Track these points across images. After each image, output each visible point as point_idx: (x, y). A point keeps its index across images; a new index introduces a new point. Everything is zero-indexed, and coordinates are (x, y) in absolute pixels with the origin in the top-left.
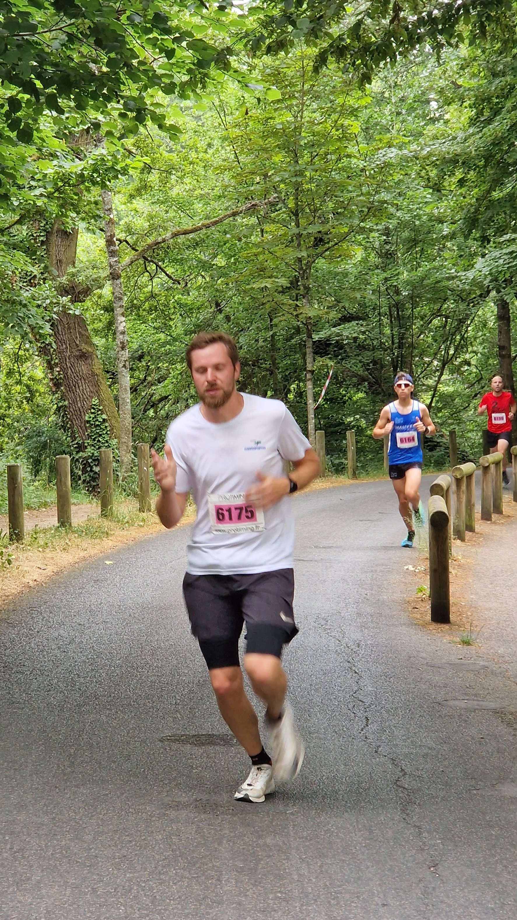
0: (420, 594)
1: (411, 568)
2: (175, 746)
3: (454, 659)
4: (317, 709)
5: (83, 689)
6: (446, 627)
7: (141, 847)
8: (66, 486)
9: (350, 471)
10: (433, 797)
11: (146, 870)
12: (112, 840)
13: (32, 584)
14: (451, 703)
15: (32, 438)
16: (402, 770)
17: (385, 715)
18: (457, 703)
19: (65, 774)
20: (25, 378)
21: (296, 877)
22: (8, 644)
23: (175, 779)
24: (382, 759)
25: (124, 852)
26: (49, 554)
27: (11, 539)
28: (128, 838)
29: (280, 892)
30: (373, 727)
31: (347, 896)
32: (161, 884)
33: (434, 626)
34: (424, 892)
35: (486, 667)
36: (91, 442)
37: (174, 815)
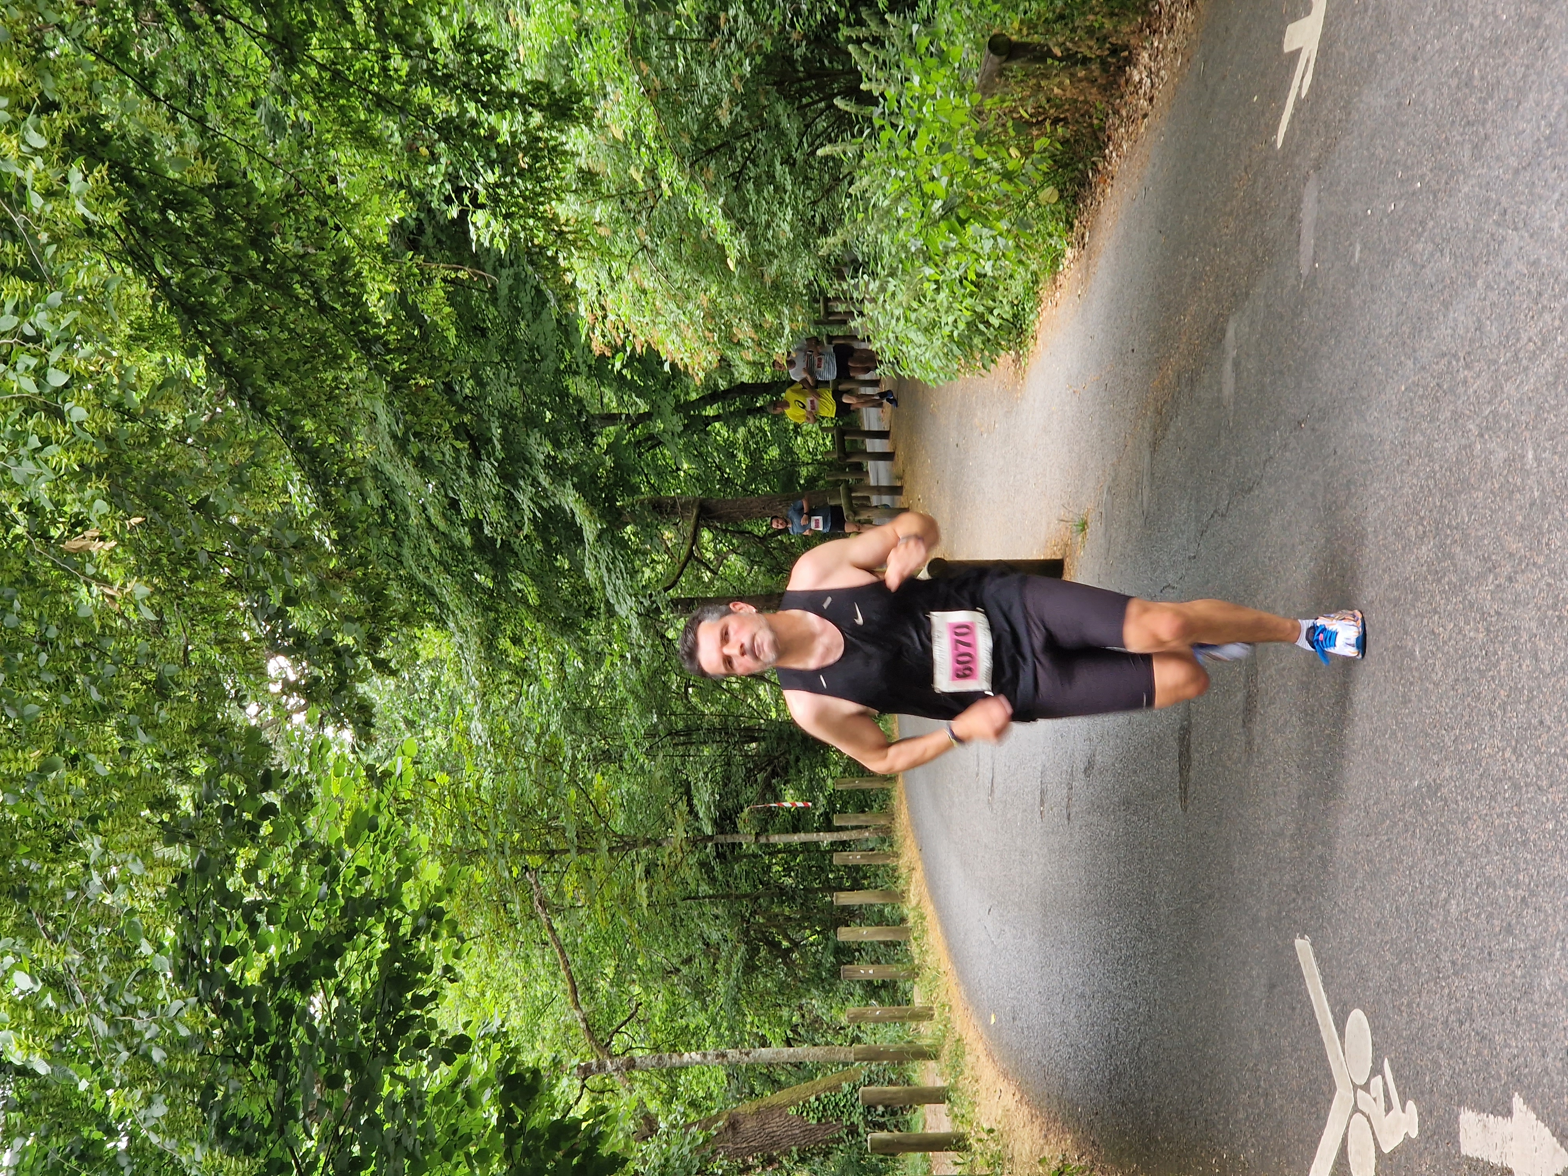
2: (1191, 789)
3: (1101, 531)
6: (1067, 559)
10: (1237, 467)
13: (1017, 1098)
14: (1145, 504)
16: (1212, 516)
18: (1145, 500)
24: (1202, 546)
26: (982, 1095)
32: (1321, 706)
34: (1323, 419)
35: (1109, 489)
36: (846, 1117)
37: (1258, 740)
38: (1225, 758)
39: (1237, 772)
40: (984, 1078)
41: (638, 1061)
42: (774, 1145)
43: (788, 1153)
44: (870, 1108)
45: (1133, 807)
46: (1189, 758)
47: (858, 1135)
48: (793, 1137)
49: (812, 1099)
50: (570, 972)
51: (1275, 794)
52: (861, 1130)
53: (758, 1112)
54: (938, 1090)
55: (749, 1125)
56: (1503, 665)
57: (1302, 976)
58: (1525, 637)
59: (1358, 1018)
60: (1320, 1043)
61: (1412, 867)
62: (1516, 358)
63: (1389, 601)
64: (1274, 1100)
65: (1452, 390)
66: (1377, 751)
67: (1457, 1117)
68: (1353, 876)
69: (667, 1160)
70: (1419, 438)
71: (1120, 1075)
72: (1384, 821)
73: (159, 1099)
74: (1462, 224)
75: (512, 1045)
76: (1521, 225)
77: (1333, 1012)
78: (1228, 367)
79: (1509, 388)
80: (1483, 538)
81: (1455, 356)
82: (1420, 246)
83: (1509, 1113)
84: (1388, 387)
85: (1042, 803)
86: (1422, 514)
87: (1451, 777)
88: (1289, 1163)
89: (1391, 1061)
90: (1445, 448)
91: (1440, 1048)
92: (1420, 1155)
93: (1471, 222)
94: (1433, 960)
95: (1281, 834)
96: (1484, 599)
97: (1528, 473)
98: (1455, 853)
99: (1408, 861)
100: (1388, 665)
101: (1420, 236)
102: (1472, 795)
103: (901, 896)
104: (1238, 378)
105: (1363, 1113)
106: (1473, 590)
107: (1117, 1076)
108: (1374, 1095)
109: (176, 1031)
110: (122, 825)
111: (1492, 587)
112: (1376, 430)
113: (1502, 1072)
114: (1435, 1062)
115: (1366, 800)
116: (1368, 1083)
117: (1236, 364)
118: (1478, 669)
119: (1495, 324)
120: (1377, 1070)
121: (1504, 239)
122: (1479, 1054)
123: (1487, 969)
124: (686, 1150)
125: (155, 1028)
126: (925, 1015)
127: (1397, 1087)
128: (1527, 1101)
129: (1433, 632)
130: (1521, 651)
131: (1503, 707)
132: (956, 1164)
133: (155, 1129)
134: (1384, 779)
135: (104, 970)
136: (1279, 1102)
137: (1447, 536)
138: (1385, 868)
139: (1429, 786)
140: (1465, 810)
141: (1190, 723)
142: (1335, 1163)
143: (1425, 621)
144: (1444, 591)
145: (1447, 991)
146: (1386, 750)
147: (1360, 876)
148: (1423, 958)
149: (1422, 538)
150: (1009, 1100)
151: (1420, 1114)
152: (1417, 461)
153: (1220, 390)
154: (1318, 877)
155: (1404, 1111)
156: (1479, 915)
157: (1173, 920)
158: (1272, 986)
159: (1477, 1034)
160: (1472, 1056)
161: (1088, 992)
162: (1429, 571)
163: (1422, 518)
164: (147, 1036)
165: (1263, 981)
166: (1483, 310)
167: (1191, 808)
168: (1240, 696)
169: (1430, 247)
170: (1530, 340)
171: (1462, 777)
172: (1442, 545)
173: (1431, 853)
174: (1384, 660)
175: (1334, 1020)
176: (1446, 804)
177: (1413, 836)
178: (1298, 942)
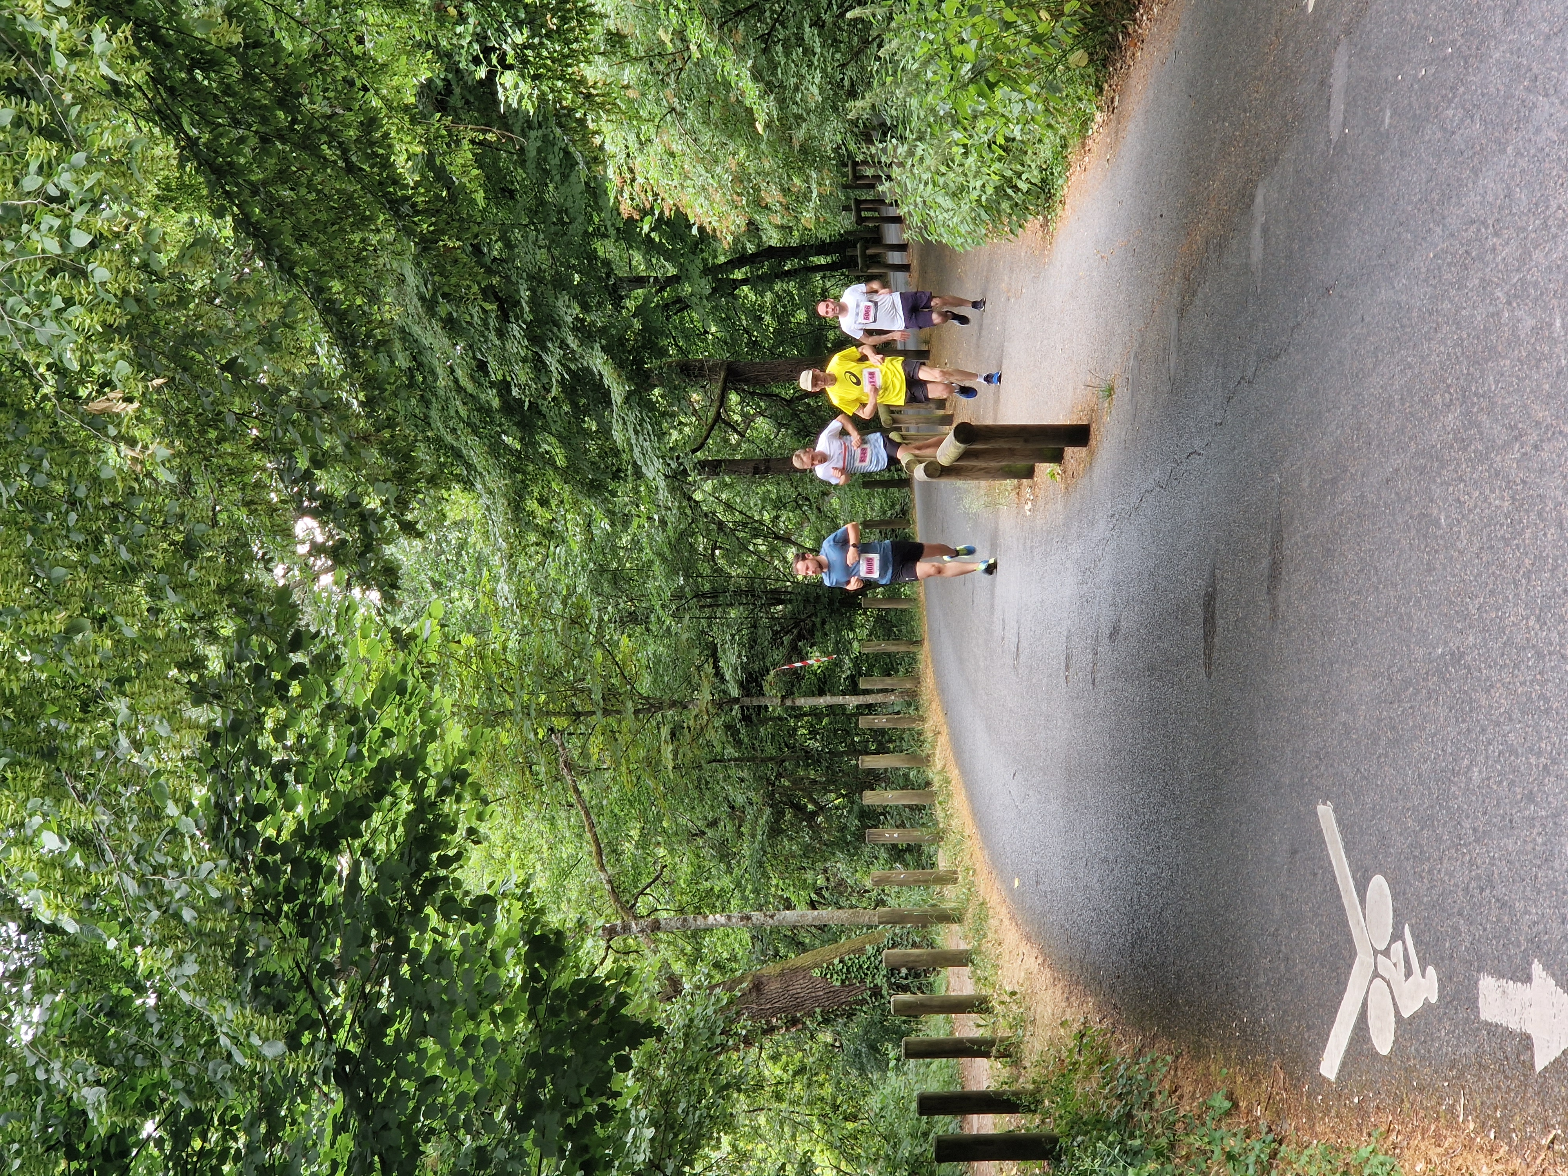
0: (1058, 477)
1: (1028, 507)
2: (1215, 655)
3: (1128, 397)
6: (1094, 423)
9: (913, 648)
10: (1265, 333)
13: (1040, 961)
14: (1172, 372)
16: (1239, 383)
17: (1185, 438)
18: (1172, 366)
19: (1245, 763)
21: (1339, 432)
22: (1108, 936)
24: (1228, 412)
25: (1318, 637)
26: (1005, 958)
27: (988, 1011)
28: (1305, 643)
29: (1352, 438)
30: (1197, 444)
31: (1355, 364)
32: (1347, 574)
33: (1091, 441)
34: (1351, 285)
35: (1136, 356)
36: (870, 979)
37: (1282, 607)
38: (1249, 625)
39: (1261, 639)
40: (1007, 941)
41: (663, 922)
42: (798, 1007)
43: (811, 1014)
44: (893, 970)
45: (1157, 673)
46: (1214, 625)
47: (882, 997)
48: (817, 999)
49: (836, 961)
50: (595, 835)
51: (1299, 661)
52: (884, 992)
53: (782, 974)
54: (961, 952)
55: (773, 987)
56: (1528, 534)
57: (1324, 842)
58: (1551, 505)
59: (1379, 884)
60: (1342, 908)
61: (1435, 735)
62: (1545, 226)
64: (1295, 965)
65: (1481, 258)
66: (1401, 618)
67: (1476, 983)
68: (1375, 743)
69: (691, 1020)
70: (1447, 305)
71: (1142, 939)
72: (1407, 689)
73: (191, 958)
74: (1492, 90)
75: (538, 906)
76: (1552, 91)
77: (1354, 878)
78: (1257, 232)
79: (1537, 255)
80: (1509, 406)
81: (1483, 223)
82: (1450, 113)
83: (1527, 979)
84: (1417, 254)
85: (1067, 668)
86: (1449, 381)
87: (1475, 645)
88: (1309, 1028)
89: (1412, 927)
90: (1473, 316)
91: (1460, 914)
92: (1440, 1020)
93: (1502, 88)
94: (1455, 827)
95: (1305, 701)
96: (1510, 467)
97: (1556, 341)
98: (1478, 721)
99: (1431, 728)
100: (1413, 532)
101: (1450, 101)
102: (1496, 663)
103: (927, 760)
104: (1266, 245)
105: (1383, 978)
106: (1498, 458)
107: (1138, 941)
108: (1394, 960)
109: (206, 893)
110: (149, 687)
111: (1518, 455)
112: (1404, 297)
113: (1522, 939)
114: (1455, 928)
115: (1390, 667)
116: (1388, 949)
117: (1265, 231)
118: (1503, 537)
119: (1525, 191)
120: (1397, 936)
121: (1535, 105)
122: (1499, 920)
123: (1508, 837)
124: (710, 1011)
125: (185, 888)
126: (950, 878)
127: (1417, 953)
128: (1547, 967)
129: (1458, 500)
130: (1546, 520)
131: (1527, 575)
132: (979, 1026)
133: (186, 987)
134: (1408, 646)
135: (134, 830)
136: (1300, 967)
137: (1474, 404)
138: (1408, 735)
139: (1452, 654)
140: (1488, 678)
141: (1215, 589)
142: (1355, 1027)
143: (1451, 489)
144: (1470, 460)
145: (1467, 857)
146: (1410, 618)
147: (1383, 743)
148: (1445, 825)
149: (1448, 406)
150: (1032, 963)
151: (1439, 980)
152: (1445, 329)
153: (1248, 256)
154: (1340, 743)
155: (1423, 976)
156: (1501, 782)
157: (1196, 785)
158: (1294, 852)
159: (1498, 900)
160: (1492, 923)
161: (1111, 857)
162: (1455, 439)
163: (1449, 386)
164: (177, 896)
165: (1285, 847)
166: (1513, 178)
167: (1215, 674)
168: (1265, 563)
169: (1461, 113)
170: (1559, 207)
171: (1485, 645)
172: (1468, 413)
173: (1453, 720)
174: (1409, 528)
175: (1356, 885)
176: (1469, 672)
177: (1436, 703)
178: (1321, 808)
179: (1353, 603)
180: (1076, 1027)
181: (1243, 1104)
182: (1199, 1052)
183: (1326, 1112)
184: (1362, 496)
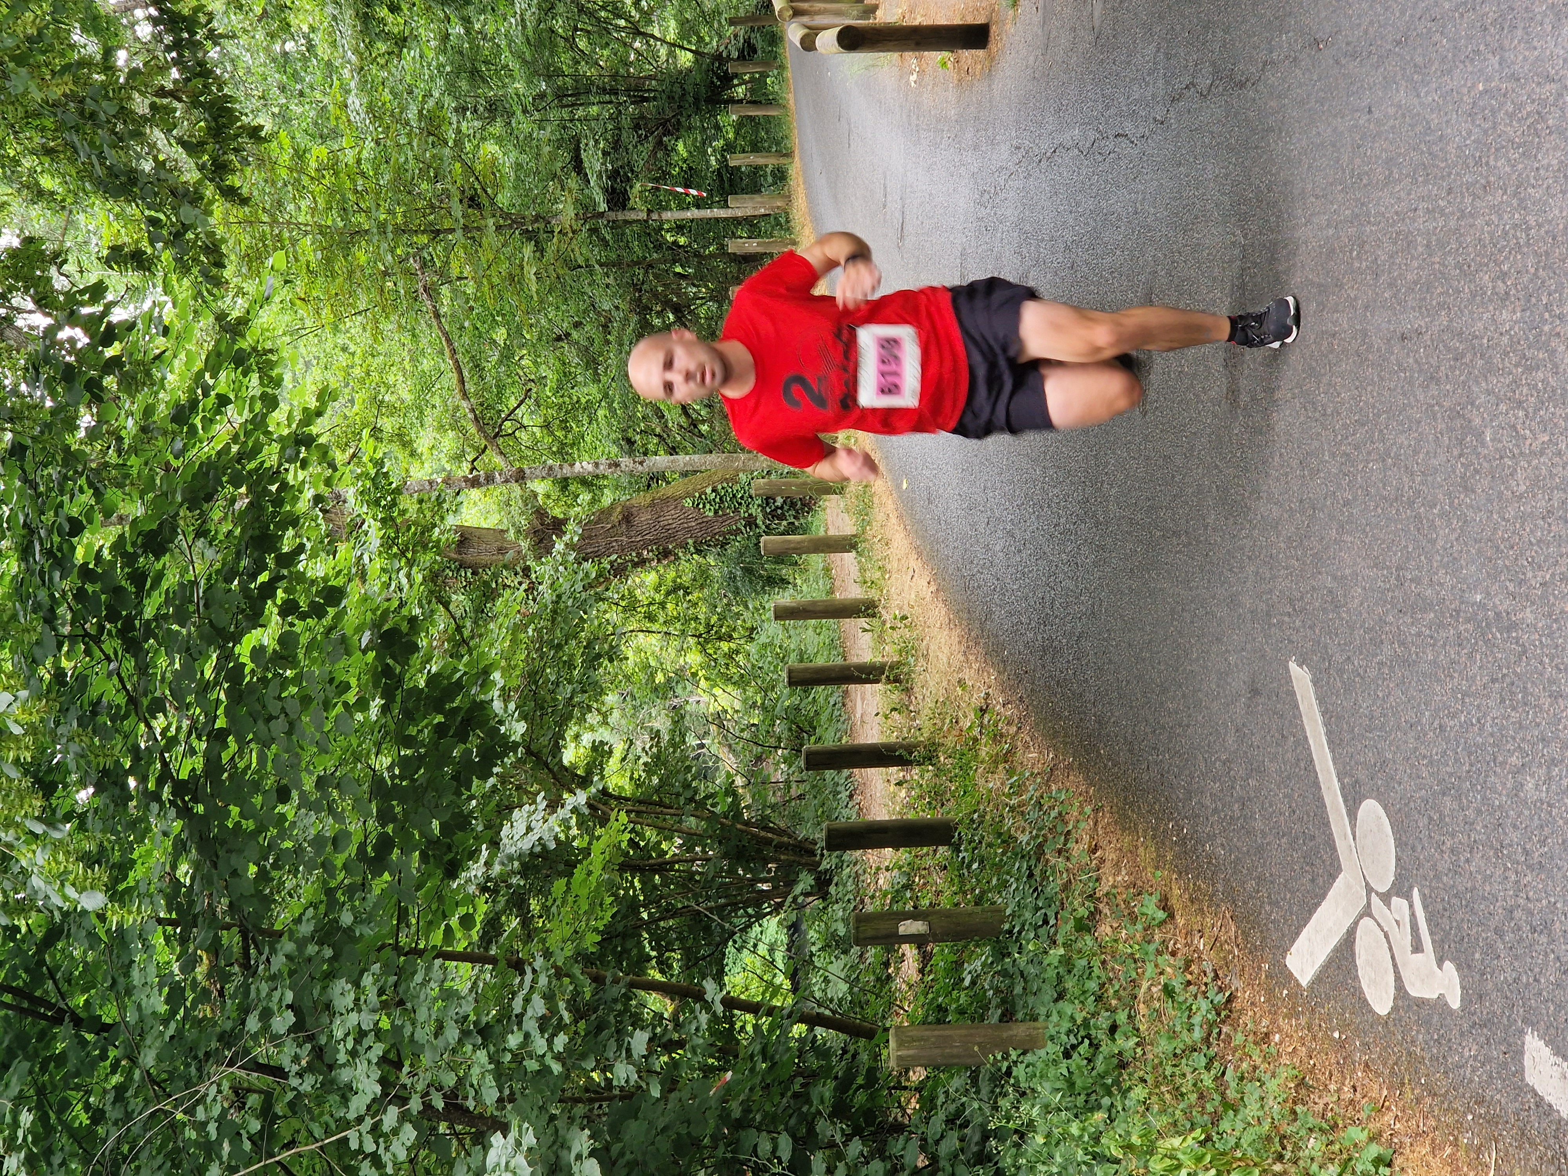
0: (949, 64)
1: (913, 78)
3: (1037, 18)
4: (1103, 204)
5: (1074, 519)
6: (993, 29)
7: (1288, 441)
8: (803, 541)
9: (783, 161)
10: (1224, 46)
11: (1319, 434)
12: (1278, 480)
13: (933, 588)
14: (1097, 23)
15: (737, 588)
16: (1187, 87)
17: (1113, 111)
18: (1096, 14)
19: (1190, 544)
20: (658, 597)
21: (1331, 231)
22: (1015, 619)
23: (1197, 396)
24: (1172, 114)
25: (1295, 463)
26: (893, 565)
27: (874, 616)
28: (1277, 459)
29: (1351, 252)
30: (1129, 127)
31: (1358, 161)
32: (1339, 414)
33: (992, 46)
34: (1353, 57)
36: (744, 508)
37: (1244, 398)
42: (669, 538)
43: (684, 545)
44: (768, 500)
47: (756, 528)
48: (689, 530)
49: (709, 490)
50: (456, 360)
51: (1267, 474)
52: (759, 524)
53: (653, 507)
54: (845, 538)
55: (644, 519)
57: (1298, 708)
60: (1320, 800)
63: (1449, 349)
64: (1254, 819)
67: (1520, 1033)
70: (1503, 166)
72: (1424, 610)
77: (1340, 781)
84: (1458, 73)
86: (1505, 268)
89: (1424, 896)
92: (1462, 1034)
98: (1538, 725)
100: (1441, 426)
105: (1380, 927)
107: (1050, 649)
108: (1396, 917)
112: (1435, 118)
114: (1490, 945)
115: (1400, 567)
116: (1387, 896)
120: (1401, 888)
127: (1431, 933)
129: (1514, 427)
134: (1430, 561)
136: (1260, 825)
138: (1424, 667)
139: (1498, 615)
142: (1337, 950)
143: (1503, 407)
145: (1513, 876)
146: (1432, 527)
147: (1387, 650)
148: (1478, 812)
149: (1502, 299)
150: (921, 582)
151: (1463, 988)
152: (1501, 196)
154: (1324, 610)
155: (1440, 965)
158: (1255, 692)
161: (1019, 536)
163: (1504, 276)
165: (1243, 676)
167: (1151, 416)
174: (1434, 415)
175: (1343, 788)
176: (1525, 652)
177: (1470, 656)
178: (1293, 666)
179: (1347, 455)
180: (977, 699)
181: (1180, 921)
182: (1124, 823)
183: (1293, 1014)
184: (1365, 333)
